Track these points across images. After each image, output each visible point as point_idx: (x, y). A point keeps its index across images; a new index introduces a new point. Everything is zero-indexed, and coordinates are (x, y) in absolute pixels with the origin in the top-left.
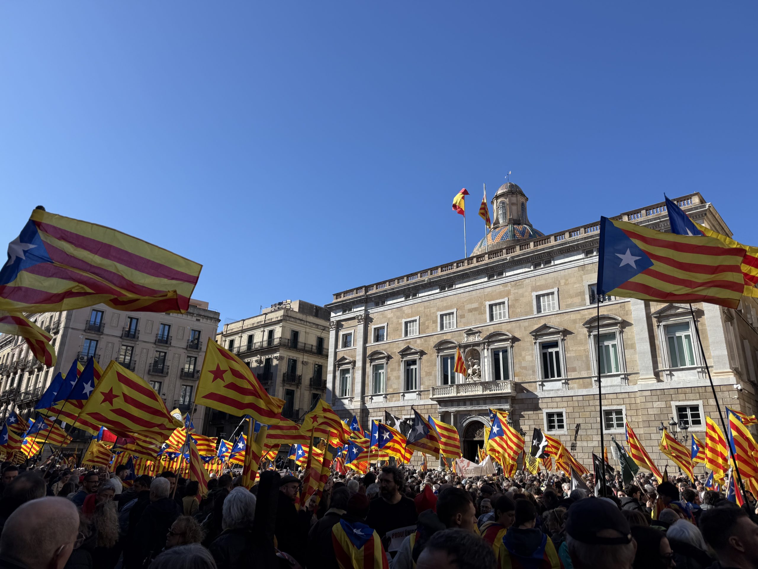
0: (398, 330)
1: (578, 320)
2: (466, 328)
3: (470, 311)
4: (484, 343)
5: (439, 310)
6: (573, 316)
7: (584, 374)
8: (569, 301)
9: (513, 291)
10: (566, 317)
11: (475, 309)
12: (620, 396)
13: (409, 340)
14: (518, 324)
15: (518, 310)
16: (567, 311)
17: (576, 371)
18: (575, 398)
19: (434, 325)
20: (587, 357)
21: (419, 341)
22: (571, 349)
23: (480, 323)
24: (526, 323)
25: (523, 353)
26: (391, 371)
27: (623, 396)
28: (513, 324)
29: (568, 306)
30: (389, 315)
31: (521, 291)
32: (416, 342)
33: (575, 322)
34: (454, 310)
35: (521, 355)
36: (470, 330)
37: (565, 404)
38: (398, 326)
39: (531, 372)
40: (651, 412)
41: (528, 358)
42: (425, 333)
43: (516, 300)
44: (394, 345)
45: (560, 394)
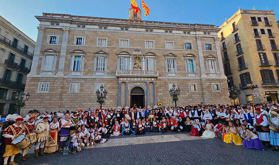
0: (93, 42)
2: (134, 48)
3: (137, 42)
4: (144, 55)
5: (120, 37)
6: (180, 52)
7: (183, 72)
8: (178, 47)
9: (156, 38)
10: (177, 52)
11: (139, 41)
12: (195, 80)
13: (101, 48)
15: (159, 46)
16: (177, 50)
18: (180, 80)
19: (117, 43)
20: (184, 66)
21: (107, 49)
22: (179, 63)
23: (141, 47)
24: (162, 51)
25: (161, 62)
27: (196, 80)
28: (157, 50)
30: (88, 33)
31: (160, 39)
32: (105, 49)
33: (180, 54)
34: (129, 40)
36: (137, 49)
37: (177, 82)
38: (93, 40)
39: (164, 69)
40: (206, 85)
41: (163, 64)
42: (111, 46)
43: (158, 42)
44: (91, 48)
45: (175, 78)
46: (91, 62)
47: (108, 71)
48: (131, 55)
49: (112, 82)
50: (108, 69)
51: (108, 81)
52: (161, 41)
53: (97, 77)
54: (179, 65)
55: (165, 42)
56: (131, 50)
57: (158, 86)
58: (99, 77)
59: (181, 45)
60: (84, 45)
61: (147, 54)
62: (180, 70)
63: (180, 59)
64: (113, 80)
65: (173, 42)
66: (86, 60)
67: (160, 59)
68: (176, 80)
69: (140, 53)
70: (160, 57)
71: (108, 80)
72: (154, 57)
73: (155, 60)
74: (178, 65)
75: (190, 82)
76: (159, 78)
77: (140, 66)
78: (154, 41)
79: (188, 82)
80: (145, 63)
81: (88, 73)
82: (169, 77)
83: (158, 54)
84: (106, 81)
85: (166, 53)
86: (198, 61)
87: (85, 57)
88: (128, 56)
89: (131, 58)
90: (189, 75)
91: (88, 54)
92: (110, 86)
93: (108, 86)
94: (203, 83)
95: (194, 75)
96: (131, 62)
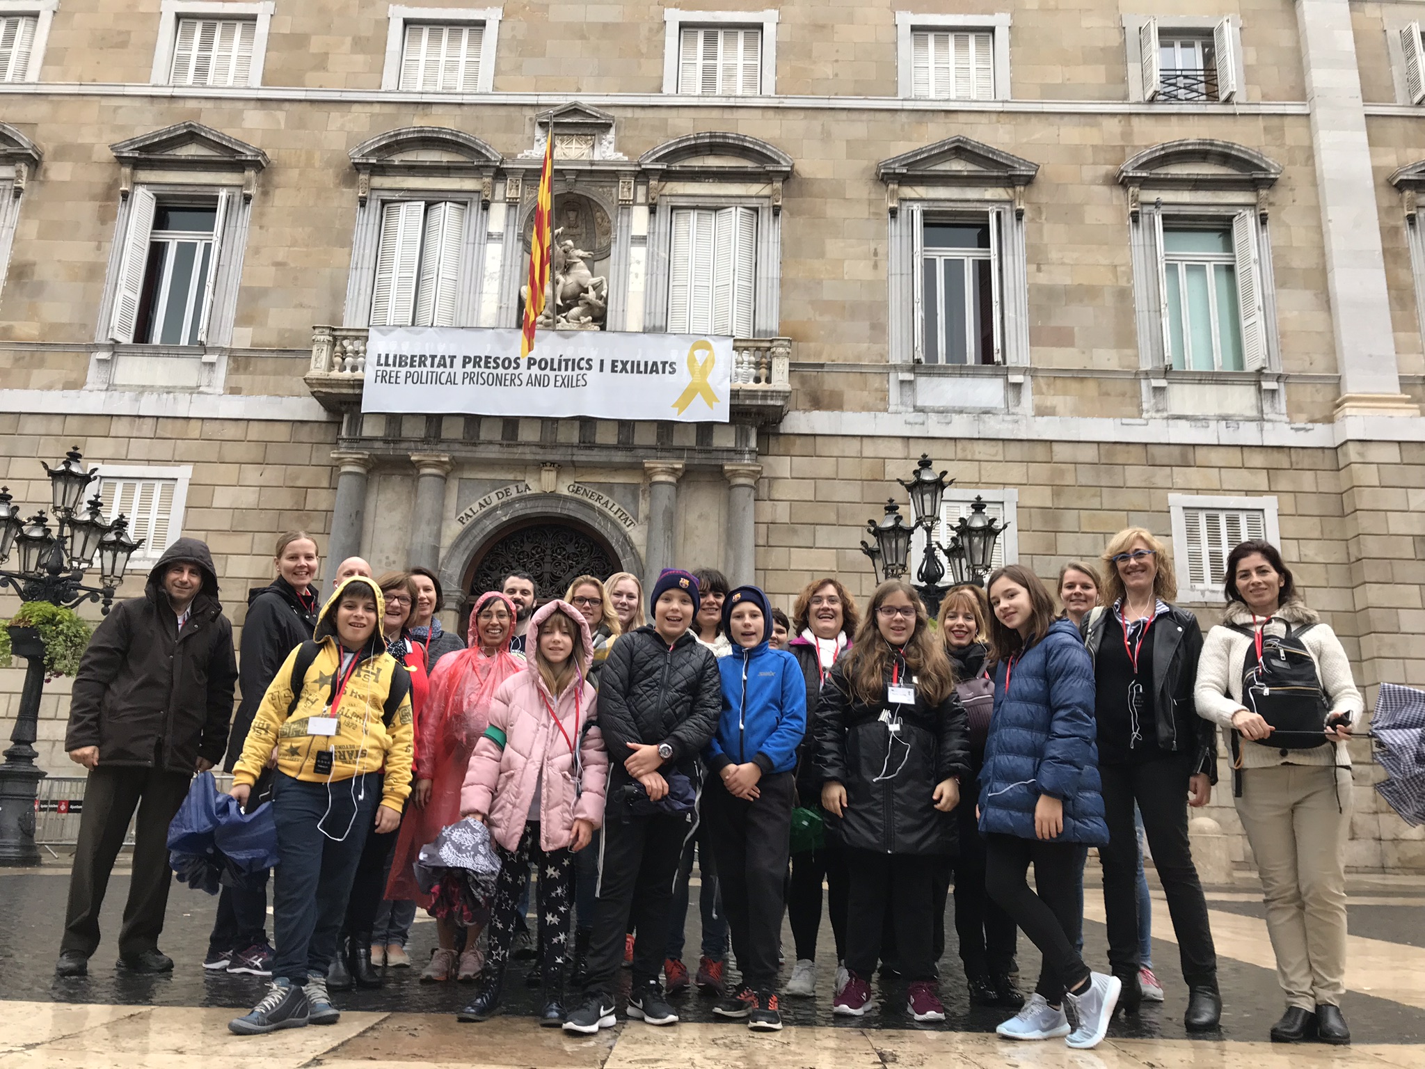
0: (123, 45)
1: (1089, 154)
2: (543, 100)
3: (579, 32)
4: (642, 176)
6: (1072, 134)
7: (1107, 359)
8: (1056, 74)
10: (1040, 132)
11: (606, 29)
12: (1257, 460)
13: (191, 104)
14: (818, 122)
15: (827, 70)
16: (1047, 108)
17: (1072, 345)
18: (1061, 452)
19: (360, 58)
20: (1124, 295)
21: (254, 117)
22: (1054, 255)
23: (624, 89)
24: (858, 129)
25: (833, 247)
26: (42, 235)
28: (796, 123)
29: (1049, 92)
32: (236, 118)
33: (1075, 153)
34: (492, 16)
35: (821, 255)
36: (575, 110)
37: (1016, 473)
39: (863, 327)
40: (1397, 524)
42: (299, 83)
43: (819, 28)
44: (91, 111)
45: (997, 427)
46: (75, 251)
47: (243, 338)
48: (500, 174)
49: (274, 453)
50: (243, 319)
51: (233, 452)
52: (850, 19)
53: (122, 404)
54: (1061, 278)
55: (904, 31)
56: (509, 127)
57: (782, 513)
58: (149, 406)
59: (1089, 57)
60: (32, 76)
61: (676, 166)
62: (1063, 338)
63: (1071, 214)
64: (282, 433)
65: (1001, 21)
66: (32, 228)
67: (834, 210)
68: (1014, 451)
69: (606, 152)
70: (836, 191)
71: (231, 431)
72: (755, 189)
73: (772, 233)
74: (1042, 279)
75: (1181, 476)
76: (798, 421)
77: (592, 295)
78: (769, 18)
79: (1160, 476)
80: (651, 257)
81: (41, 364)
82: (920, 417)
83: (808, 164)
84: (211, 452)
85: (902, 148)
86: (1300, 235)
87: (27, 204)
88: (469, 184)
89: (498, 212)
90: (1183, 398)
91: (58, 172)
92: (248, 498)
93: (223, 498)
94: (1365, 499)
95: (1241, 399)
96: (494, 251)
